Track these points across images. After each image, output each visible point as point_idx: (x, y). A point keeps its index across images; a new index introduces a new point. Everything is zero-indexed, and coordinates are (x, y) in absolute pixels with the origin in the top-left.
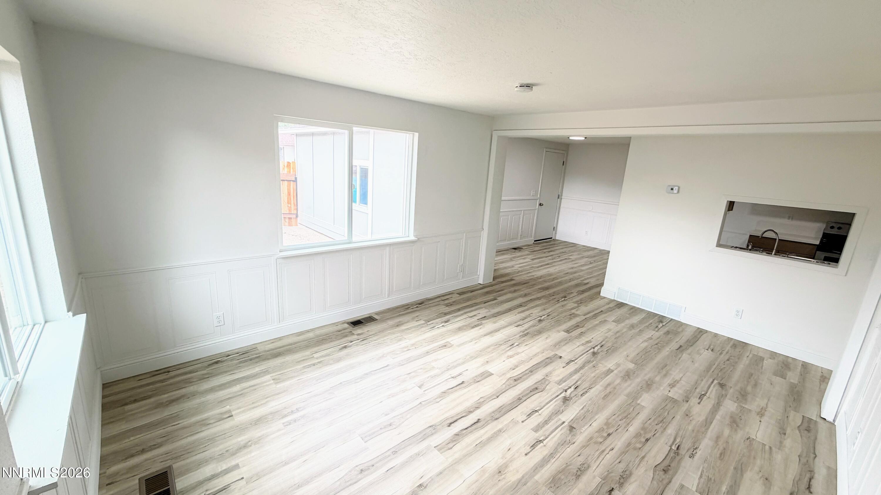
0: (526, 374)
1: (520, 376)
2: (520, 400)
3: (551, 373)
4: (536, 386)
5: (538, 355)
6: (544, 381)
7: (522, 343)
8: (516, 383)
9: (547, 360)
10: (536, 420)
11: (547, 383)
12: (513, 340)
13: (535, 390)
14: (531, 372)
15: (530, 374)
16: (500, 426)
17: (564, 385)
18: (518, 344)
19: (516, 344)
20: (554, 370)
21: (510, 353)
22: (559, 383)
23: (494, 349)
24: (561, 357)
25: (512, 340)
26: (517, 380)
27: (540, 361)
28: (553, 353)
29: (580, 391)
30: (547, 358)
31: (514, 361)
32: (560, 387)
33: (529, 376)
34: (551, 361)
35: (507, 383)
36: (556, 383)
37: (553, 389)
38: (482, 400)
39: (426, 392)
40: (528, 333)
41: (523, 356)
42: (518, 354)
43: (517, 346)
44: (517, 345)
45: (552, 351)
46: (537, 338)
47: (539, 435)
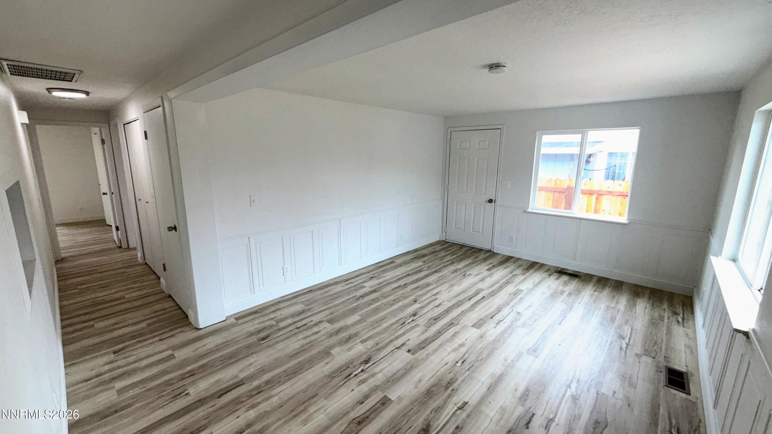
0: (444, 329)
1: (449, 327)
2: (448, 311)
3: (422, 333)
4: (436, 321)
5: (432, 351)
6: (429, 325)
7: (452, 367)
8: (452, 322)
9: (423, 346)
10: (437, 303)
11: (427, 325)
12: (464, 370)
13: (436, 319)
14: (440, 332)
15: (440, 330)
16: (456, 299)
17: (413, 324)
18: (457, 364)
19: (459, 364)
20: (419, 336)
21: (463, 350)
22: (417, 325)
23: (481, 353)
24: (409, 351)
25: (466, 371)
26: (451, 324)
27: (431, 345)
28: (416, 355)
29: (401, 322)
30: (423, 348)
31: (457, 341)
32: (417, 323)
33: (441, 328)
34: (420, 345)
35: (458, 321)
36: (419, 325)
37: (422, 321)
38: (472, 309)
39: (511, 310)
40: (447, 388)
41: (449, 348)
42: (455, 350)
43: (457, 360)
44: (457, 362)
45: (416, 359)
46: (432, 380)
47: (434, 297)
